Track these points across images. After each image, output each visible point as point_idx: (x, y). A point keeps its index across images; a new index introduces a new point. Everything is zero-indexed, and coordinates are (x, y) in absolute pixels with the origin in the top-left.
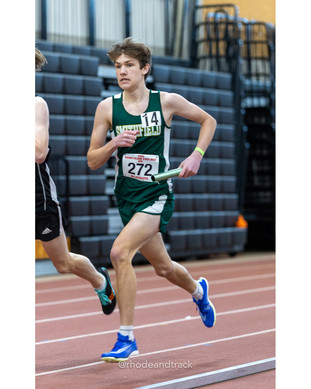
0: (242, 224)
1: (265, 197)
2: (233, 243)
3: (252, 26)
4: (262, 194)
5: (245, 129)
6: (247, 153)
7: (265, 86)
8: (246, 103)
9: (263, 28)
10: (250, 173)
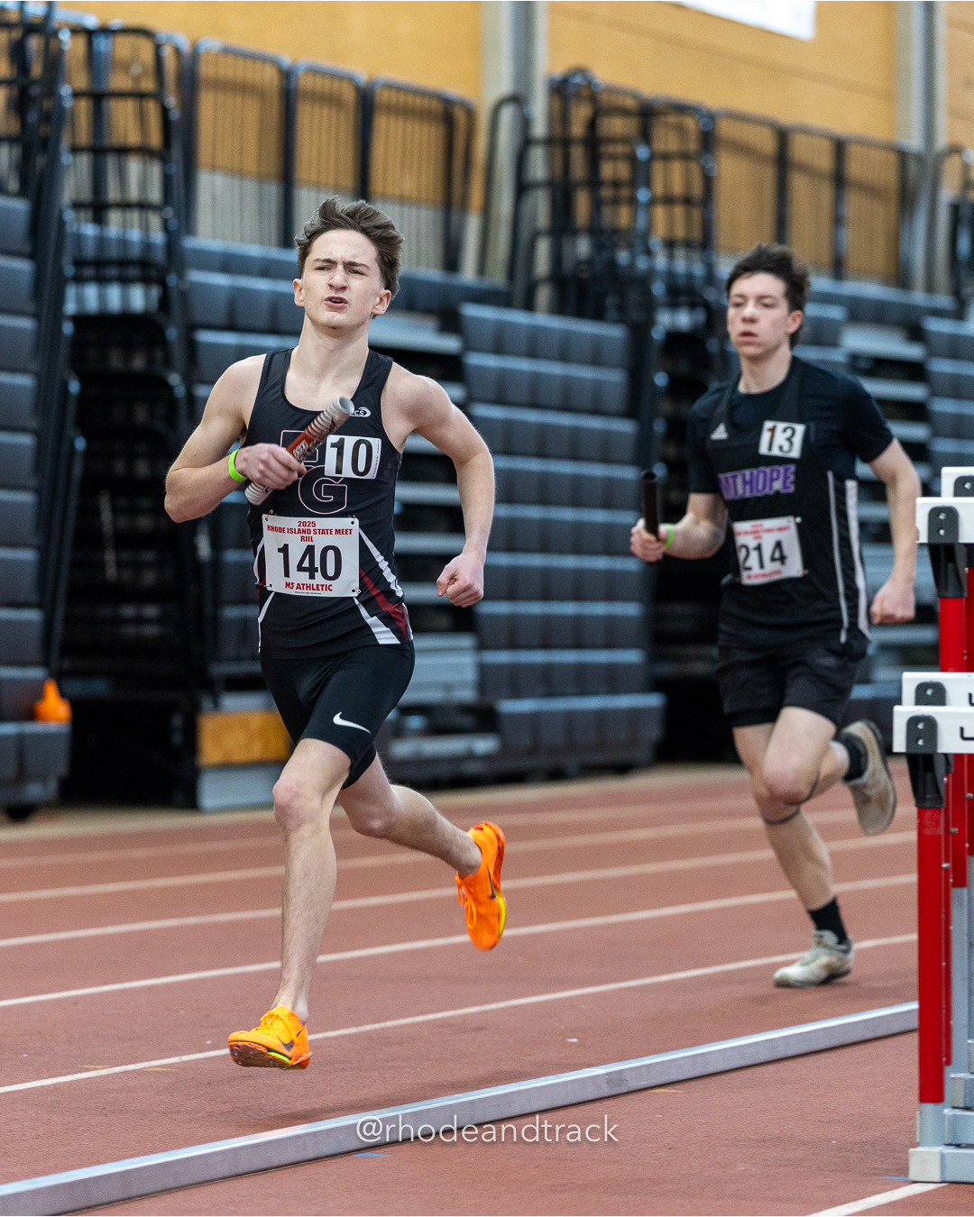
0: (56, 710)
1: (140, 620)
2: (22, 776)
3: (110, 41)
4: (128, 611)
5: (74, 387)
6: (78, 469)
7: (147, 246)
8: (80, 300)
9: (146, 50)
10: (89, 538)
